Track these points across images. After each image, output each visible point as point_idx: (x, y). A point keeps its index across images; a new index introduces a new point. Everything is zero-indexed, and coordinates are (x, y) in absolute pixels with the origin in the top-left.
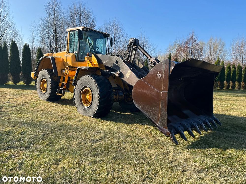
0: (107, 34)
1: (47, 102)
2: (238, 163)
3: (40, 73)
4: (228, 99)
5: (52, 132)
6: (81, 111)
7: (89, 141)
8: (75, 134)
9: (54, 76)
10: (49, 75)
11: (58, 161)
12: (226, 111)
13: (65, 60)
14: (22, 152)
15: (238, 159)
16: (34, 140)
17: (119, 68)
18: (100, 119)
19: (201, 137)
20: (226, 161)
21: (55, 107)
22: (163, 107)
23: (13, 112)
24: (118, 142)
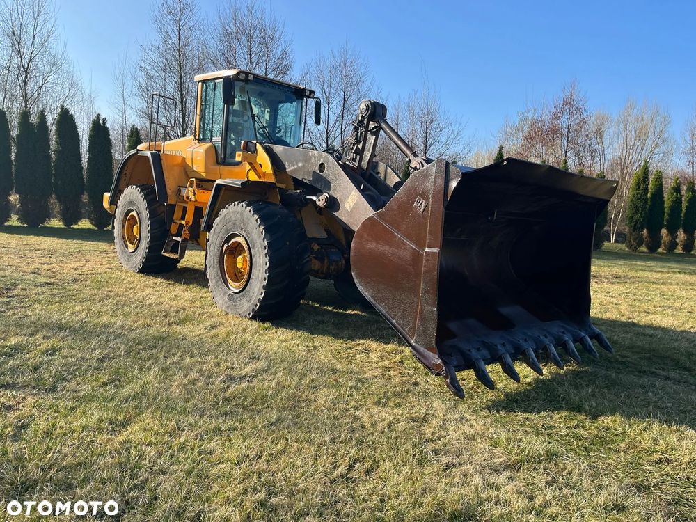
0: (304, 90)
1: (138, 275)
2: (622, 454)
3: (122, 195)
4: (662, 281)
5: (128, 353)
6: (221, 300)
7: (220, 379)
8: (187, 360)
9: (158, 205)
10: (145, 201)
11: (117, 426)
12: (643, 315)
13: (189, 162)
14: (34, 399)
15: (623, 445)
16: (74, 371)
17: (327, 185)
18: (268, 324)
19: (537, 381)
20: (586, 448)
21: (158, 289)
22: (427, 292)
23: (41, 298)
24: (298, 384)
